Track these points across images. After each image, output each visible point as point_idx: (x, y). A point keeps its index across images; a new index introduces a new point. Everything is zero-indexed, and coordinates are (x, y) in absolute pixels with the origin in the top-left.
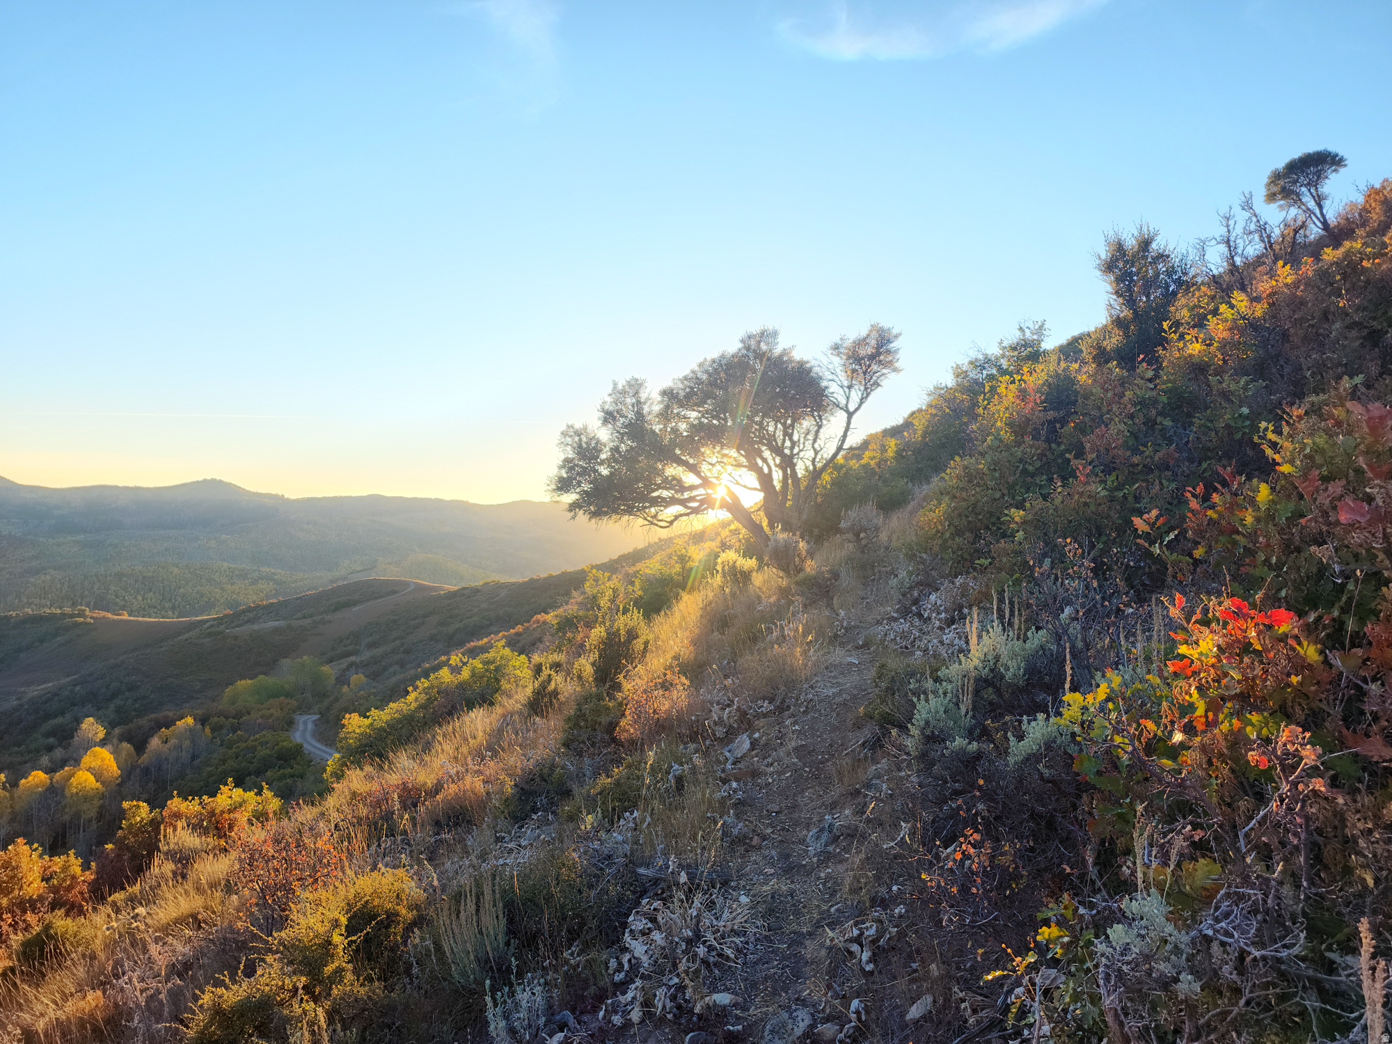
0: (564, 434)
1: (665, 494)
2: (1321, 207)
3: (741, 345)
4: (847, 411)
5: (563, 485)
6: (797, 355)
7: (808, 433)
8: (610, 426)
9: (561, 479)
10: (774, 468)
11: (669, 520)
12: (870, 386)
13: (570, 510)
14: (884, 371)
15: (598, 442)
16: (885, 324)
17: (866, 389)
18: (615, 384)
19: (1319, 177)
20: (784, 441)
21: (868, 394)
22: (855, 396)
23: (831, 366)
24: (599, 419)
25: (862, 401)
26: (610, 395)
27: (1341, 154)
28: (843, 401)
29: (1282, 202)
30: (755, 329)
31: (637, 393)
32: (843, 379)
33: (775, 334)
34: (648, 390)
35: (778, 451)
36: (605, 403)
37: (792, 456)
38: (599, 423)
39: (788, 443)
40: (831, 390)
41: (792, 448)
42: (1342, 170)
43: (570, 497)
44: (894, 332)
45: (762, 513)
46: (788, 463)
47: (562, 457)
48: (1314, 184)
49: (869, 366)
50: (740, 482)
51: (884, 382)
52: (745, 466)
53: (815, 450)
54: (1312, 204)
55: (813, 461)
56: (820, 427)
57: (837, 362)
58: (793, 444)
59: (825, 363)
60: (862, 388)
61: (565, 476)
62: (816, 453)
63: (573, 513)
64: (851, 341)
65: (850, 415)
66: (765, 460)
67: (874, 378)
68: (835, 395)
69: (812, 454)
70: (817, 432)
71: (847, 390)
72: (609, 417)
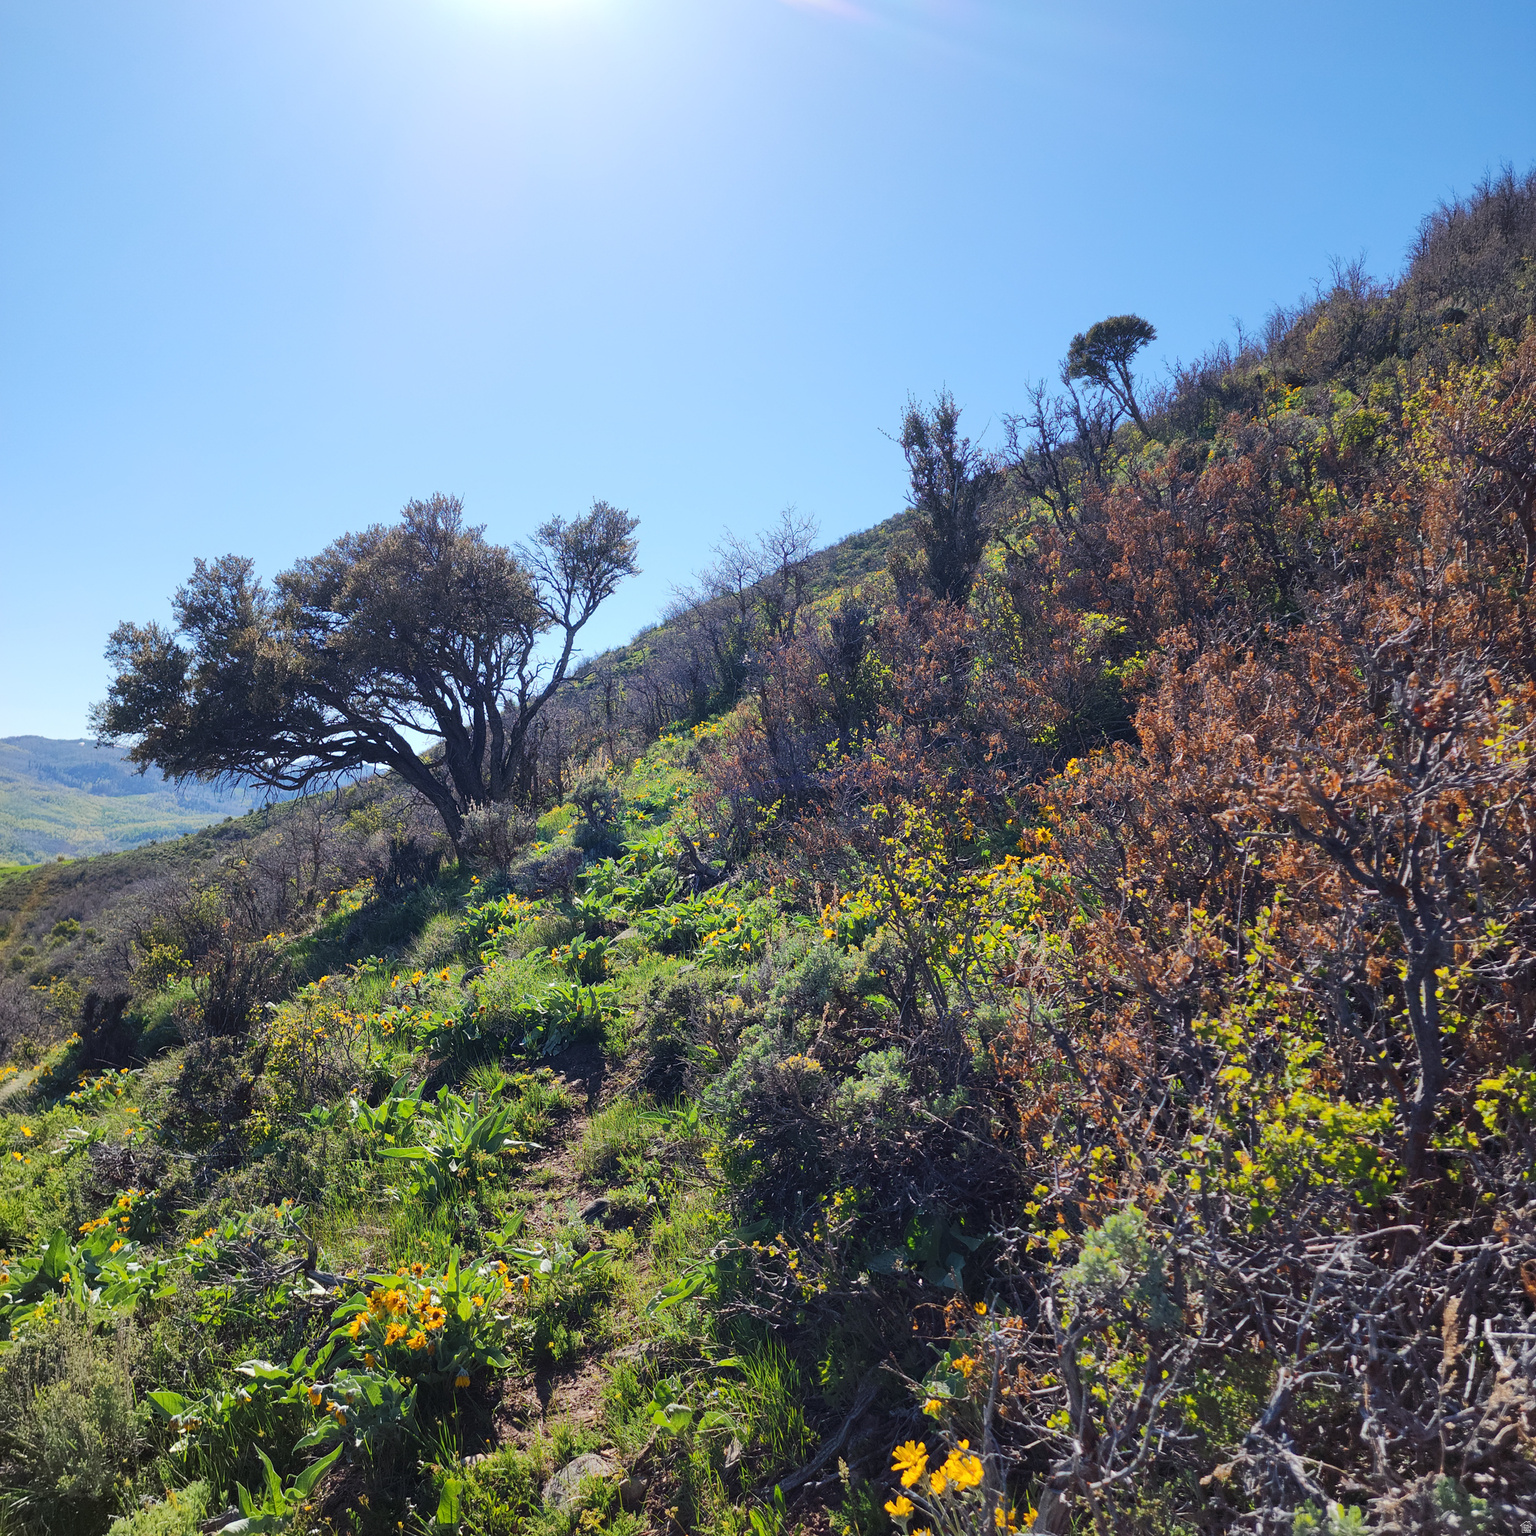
0: (117, 638)
1: (290, 737)
2: (1129, 386)
3: (405, 520)
4: (567, 625)
5: (120, 720)
6: (491, 539)
7: (511, 653)
8: (196, 630)
9: (116, 711)
10: (462, 703)
11: (296, 775)
12: (597, 593)
13: (135, 760)
14: (618, 572)
15: (178, 652)
16: (616, 504)
17: (593, 595)
18: (200, 565)
19: (1126, 349)
20: (476, 666)
21: (595, 605)
22: (578, 605)
23: (541, 559)
24: (176, 617)
25: (588, 611)
26: (191, 582)
27: (1150, 323)
28: (560, 611)
29: (1087, 378)
30: (425, 497)
31: (241, 580)
32: (559, 579)
33: (457, 508)
34: (254, 578)
35: (466, 676)
36: (186, 593)
37: (489, 686)
38: (176, 625)
39: (482, 668)
40: (542, 594)
41: (488, 676)
42: (1151, 343)
43: (131, 740)
44: (629, 517)
45: (444, 768)
46: (482, 696)
47: (115, 674)
48: (1122, 357)
49: (598, 564)
50: (409, 720)
51: (617, 587)
52: (416, 699)
53: (522, 678)
54: (1119, 383)
55: (522, 694)
56: (530, 646)
57: (550, 554)
58: (490, 668)
59: (533, 553)
60: (588, 593)
61: (122, 704)
62: (525, 684)
63: (139, 764)
64: (569, 525)
65: (571, 631)
66: (448, 691)
67: (605, 581)
68: (549, 601)
69: (517, 684)
70: (525, 653)
71: (564, 593)
72: (193, 616)
